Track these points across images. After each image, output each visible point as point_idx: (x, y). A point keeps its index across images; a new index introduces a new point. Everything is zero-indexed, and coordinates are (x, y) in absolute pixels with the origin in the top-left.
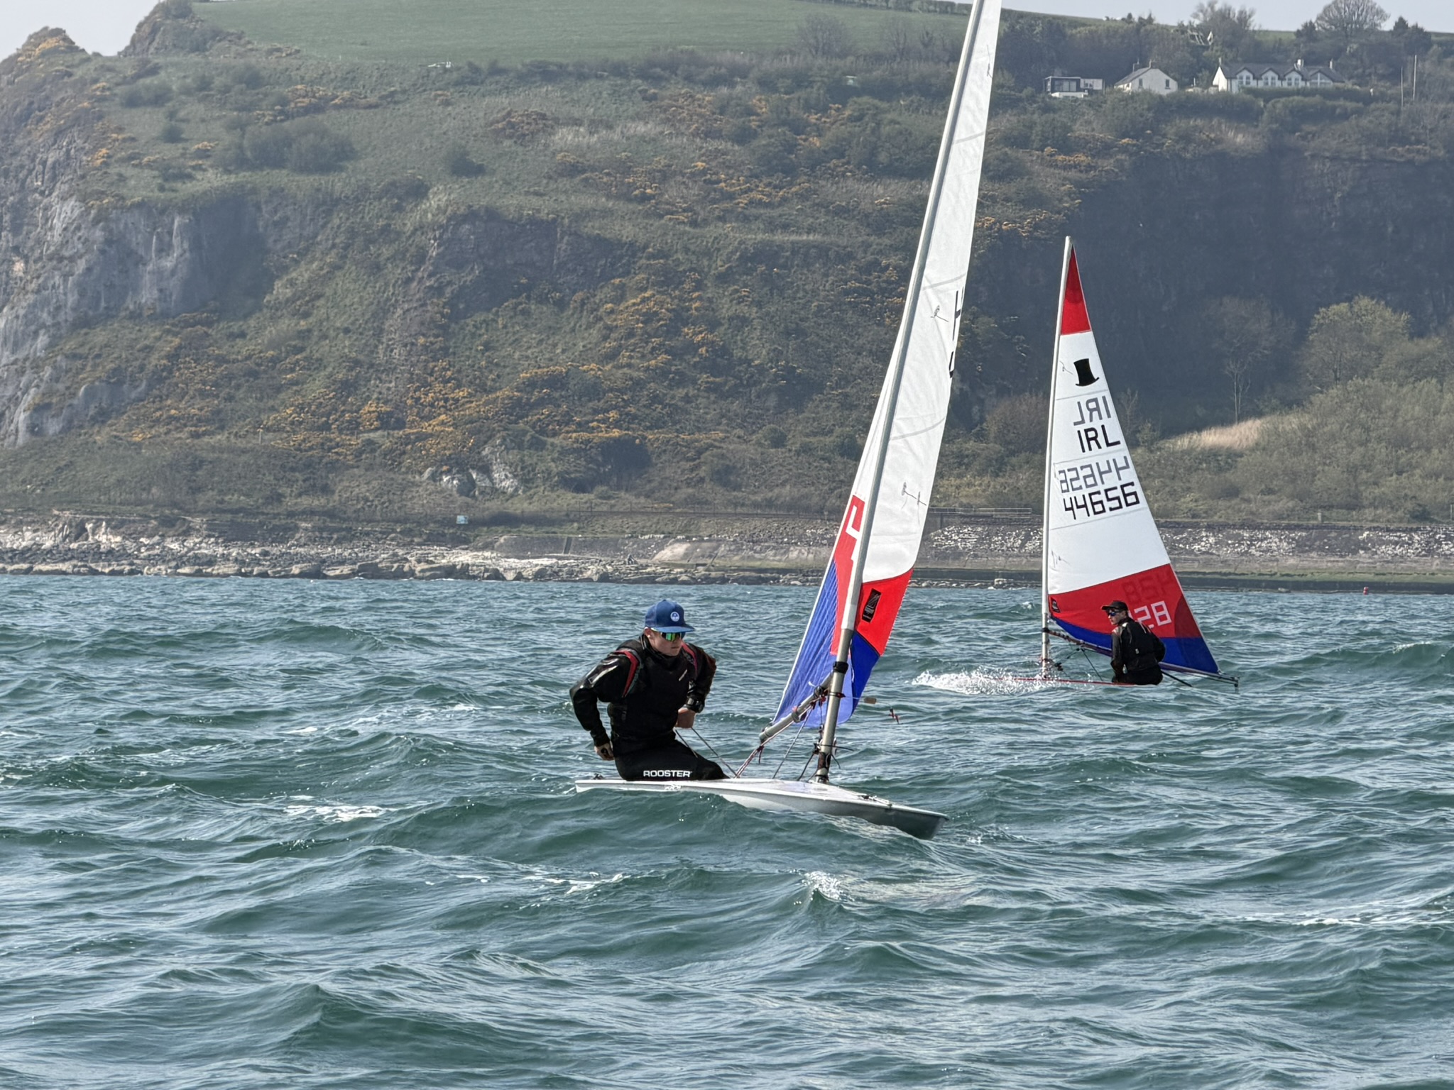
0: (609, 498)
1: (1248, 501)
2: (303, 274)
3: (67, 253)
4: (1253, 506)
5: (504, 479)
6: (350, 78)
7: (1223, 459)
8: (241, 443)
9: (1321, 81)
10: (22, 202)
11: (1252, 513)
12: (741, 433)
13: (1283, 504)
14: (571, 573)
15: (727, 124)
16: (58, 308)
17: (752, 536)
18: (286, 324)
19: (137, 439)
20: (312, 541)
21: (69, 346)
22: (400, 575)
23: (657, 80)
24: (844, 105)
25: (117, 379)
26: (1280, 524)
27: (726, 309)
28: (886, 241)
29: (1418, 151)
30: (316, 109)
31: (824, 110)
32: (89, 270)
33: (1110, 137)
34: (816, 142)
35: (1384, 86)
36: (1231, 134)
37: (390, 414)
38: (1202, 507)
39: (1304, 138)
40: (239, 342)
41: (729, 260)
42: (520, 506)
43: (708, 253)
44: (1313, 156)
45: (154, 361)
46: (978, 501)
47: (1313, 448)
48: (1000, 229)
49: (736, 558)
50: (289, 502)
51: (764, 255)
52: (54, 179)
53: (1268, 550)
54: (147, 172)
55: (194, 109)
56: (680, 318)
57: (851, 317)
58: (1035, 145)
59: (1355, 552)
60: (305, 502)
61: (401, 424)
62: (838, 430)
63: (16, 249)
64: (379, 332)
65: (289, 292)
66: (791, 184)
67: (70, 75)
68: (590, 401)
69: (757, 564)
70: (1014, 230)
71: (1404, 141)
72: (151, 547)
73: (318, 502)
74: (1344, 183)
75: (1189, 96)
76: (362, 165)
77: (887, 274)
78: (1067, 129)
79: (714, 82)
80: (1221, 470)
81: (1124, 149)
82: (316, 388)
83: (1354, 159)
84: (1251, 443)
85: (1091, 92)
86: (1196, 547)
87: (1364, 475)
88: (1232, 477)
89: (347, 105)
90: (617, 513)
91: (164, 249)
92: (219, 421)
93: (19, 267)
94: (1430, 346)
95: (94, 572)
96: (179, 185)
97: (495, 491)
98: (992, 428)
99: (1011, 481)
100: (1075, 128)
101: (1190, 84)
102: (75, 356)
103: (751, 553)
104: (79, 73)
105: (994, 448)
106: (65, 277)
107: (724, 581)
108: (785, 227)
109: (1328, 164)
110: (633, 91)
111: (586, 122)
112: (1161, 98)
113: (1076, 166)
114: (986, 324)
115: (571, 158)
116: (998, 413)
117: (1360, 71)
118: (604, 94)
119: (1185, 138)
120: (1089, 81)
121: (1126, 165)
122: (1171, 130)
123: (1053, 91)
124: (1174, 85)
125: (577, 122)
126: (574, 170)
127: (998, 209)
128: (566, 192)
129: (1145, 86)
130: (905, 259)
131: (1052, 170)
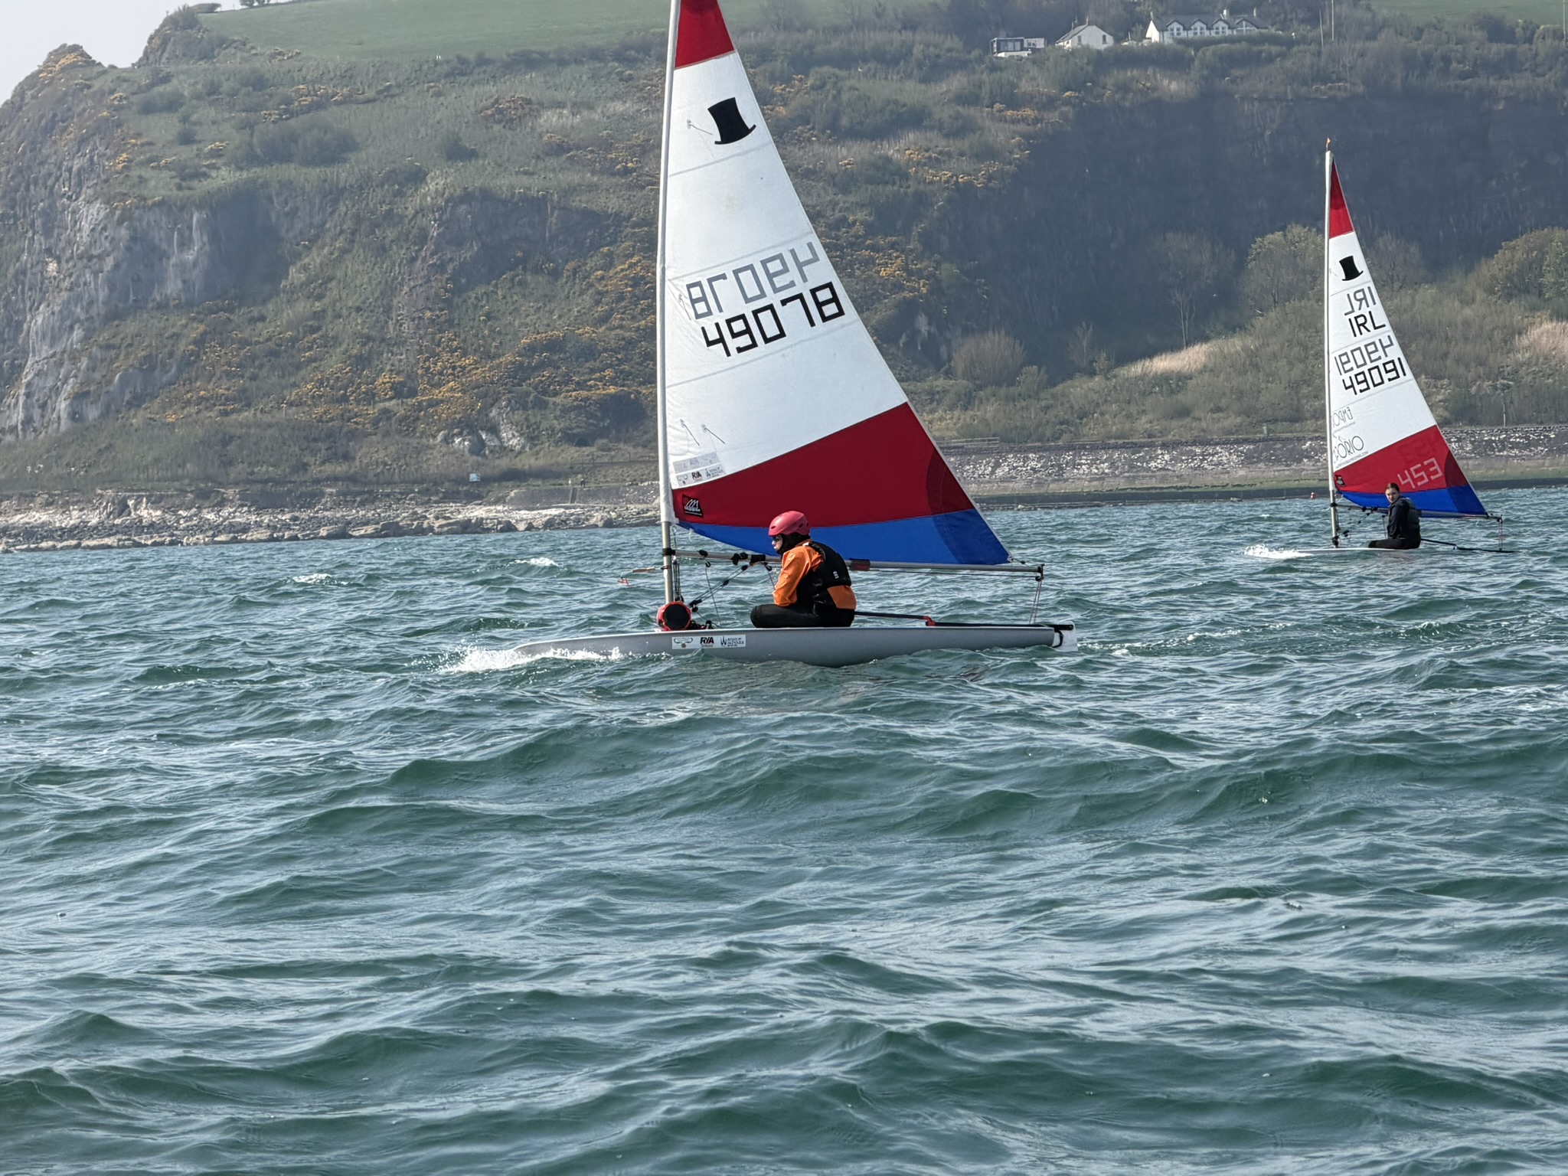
0: (609, 450)
1: (1200, 419)
2: (314, 259)
3: (95, 252)
4: (1204, 425)
5: (512, 438)
6: (347, 76)
7: (1174, 382)
8: (267, 418)
9: (1246, 29)
10: (52, 206)
11: (1204, 430)
13: (1232, 420)
14: (578, 521)
16: (91, 303)
18: (302, 307)
19: (171, 419)
20: (337, 505)
21: (103, 337)
22: (421, 531)
23: (631, 62)
24: (807, 75)
25: (149, 365)
26: (1229, 440)
28: (852, 198)
29: (1339, 88)
30: (317, 106)
31: (787, 81)
32: (117, 266)
33: (1053, 92)
34: (783, 110)
35: (1305, 30)
36: (1166, 82)
37: (402, 384)
38: (1156, 427)
39: (1232, 81)
40: (260, 325)
42: (527, 462)
44: (1242, 98)
45: (183, 346)
46: (950, 434)
47: (1257, 367)
48: (957, 182)
50: (314, 471)
52: (80, 184)
53: (1220, 463)
54: (165, 174)
55: (206, 113)
58: (985, 103)
59: (1299, 461)
60: (329, 469)
61: (413, 393)
63: (49, 251)
64: (388, 310)
65: (303, 277)
67: (89, 87)
68: (587, 361)
70: (970, 184)
71: (1325, 80)
72: (190, 518)
73: (340, 469)
74: (1273, 121)
75: (1126, 50)
76: (363, 155)
77: (854, 229)
78: (1014, 86)
80: (1172, 392)
81: (1067, 102)
82: (334, 364)
83: (1279, 99)
84: (1199, 366)
85: (1035, 50)
86: (1153, 464)
87: (1305, 390)
88: (1185, 398)
89: (347, 100)
90: (618, 463)
91: (185, 243)
92: (245, 399)
93: (52, 267)
95: (138, 545)
96: (195, 183)
97: (503, 450)
98: (959, 363)
99: (979, 413)
100: (1021, 84)
101: (1125, 38)
102: (108, 347)
104: (97, 85)
105: (963, 383)
106: (95, 274)
109: (1256, 104)
110: (610, 73)
111: (569, 105)
112: (1098, 52)
113: (1024, 120)
114: (948, 271)
115: (557, 139)
116: (965, 351)
117: (1282, 16)
118: (584, 78)
119: (1123, 88)
120: (1032, 41)
121: (1070, 116)
122: (1109, 82)
123: (999, 51)
124: (1110, 40)
125: (560, 105)
126: (559, 149)
127: (954, 164)
128: (554, 170)
129: (1084, 42)
130: (870, 215)
131: (1001, 125)
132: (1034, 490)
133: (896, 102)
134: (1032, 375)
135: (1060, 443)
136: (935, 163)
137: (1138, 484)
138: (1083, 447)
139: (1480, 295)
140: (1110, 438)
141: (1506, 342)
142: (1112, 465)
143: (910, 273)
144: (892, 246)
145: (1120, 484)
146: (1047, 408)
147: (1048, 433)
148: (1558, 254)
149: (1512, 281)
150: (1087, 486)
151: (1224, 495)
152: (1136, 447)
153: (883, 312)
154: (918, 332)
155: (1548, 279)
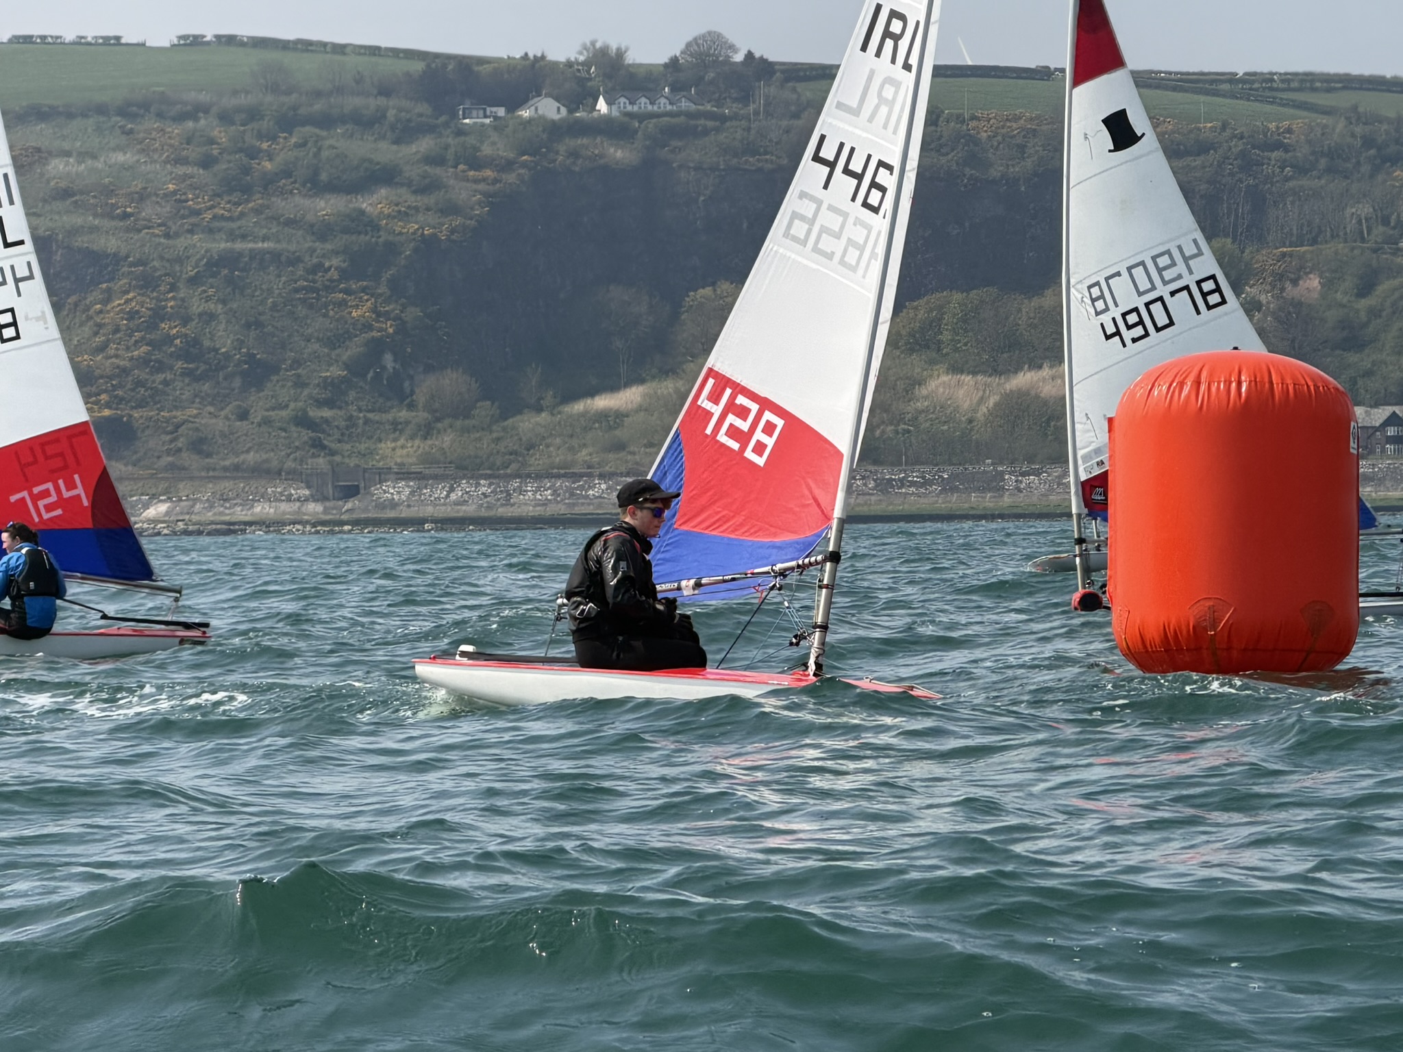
1: (633, 453)
4: (637, 457)
7: (612, 419)
9: (685, 105)
11: (637, 463)
12: (211, 409)
15: (193, 152)
17: (222, 495)
23: (132, 117)
24: (291, 134)
27: (197, 306)
28: (328, 246)
29: (766, 160)
31: (274, 138)
33: (512, 155)
34: (268, 165)
35: (737, 107)
36: (612, 150)
38: (595, 459)
39: (673, 151)
41: (197, 266)
43: (180, 260)
44: (680, 167)
46: (410, 461)
48: (423, 234)
49: (210, 514)
51: (229, 260)
56: (158, 315)
57: (301, 311)
58: (450, 164)
62: (292, 405)
66: (248, 201)
69: (227, 518)
70: (434, 235)
71: (754, 152)
74: (706, 188)
75: (578, 121)
77: (330, 274)
78: (477, 149)
79: (181, 118)
80: (610, 428)
81: (524, 165)
83: (713, 169)
84: (636, 406)
85: (496, 118)
86: (591, 492)
88: (619, 434)
98: (421, 397)
99: (437, 443)
100: (483, 148)
101: (577, 110)
103: (222, 509)
105: (422, 416)
107: (200, 533)
108: (244, 237)
109: (693, 173)
110: (113, 127)
111: (75, 154)
112: (553, 122)
113: (484, 180)
114: (413, 313)
115: (63, 184)
116: (426, 386)
117: (717, 95)
118: (90, 130)
119: (574, 154)
120: (494, 109)
121: (526, 178)
122: (562, 148)
123: (464, 118)
124: (564, 111)
125: (68, 154)
126: (66, 194)
127: (421, 217)
128: (59, 213)
129: (540, 112)
130: (344, 261)
131: (465, 184)
132: (484, 513)
133: (370, 161)
134: (485, 409)
135: (509, 471)
136: (404, 216)
137: (577, 510)
138: (529, 476)
140: (553, 468)
141: (907, 392)
142: (555, 493)
143: (379, 314)
144: (364, 290)
145: (561, 509)
146: (498, 439)
147: (498, 463)
148: (954, 315)
149: (916, 337)
150: (530, 511)
152: (576, 477)
153: (354, 349)
154: (384, 368)
155: (946, 336)
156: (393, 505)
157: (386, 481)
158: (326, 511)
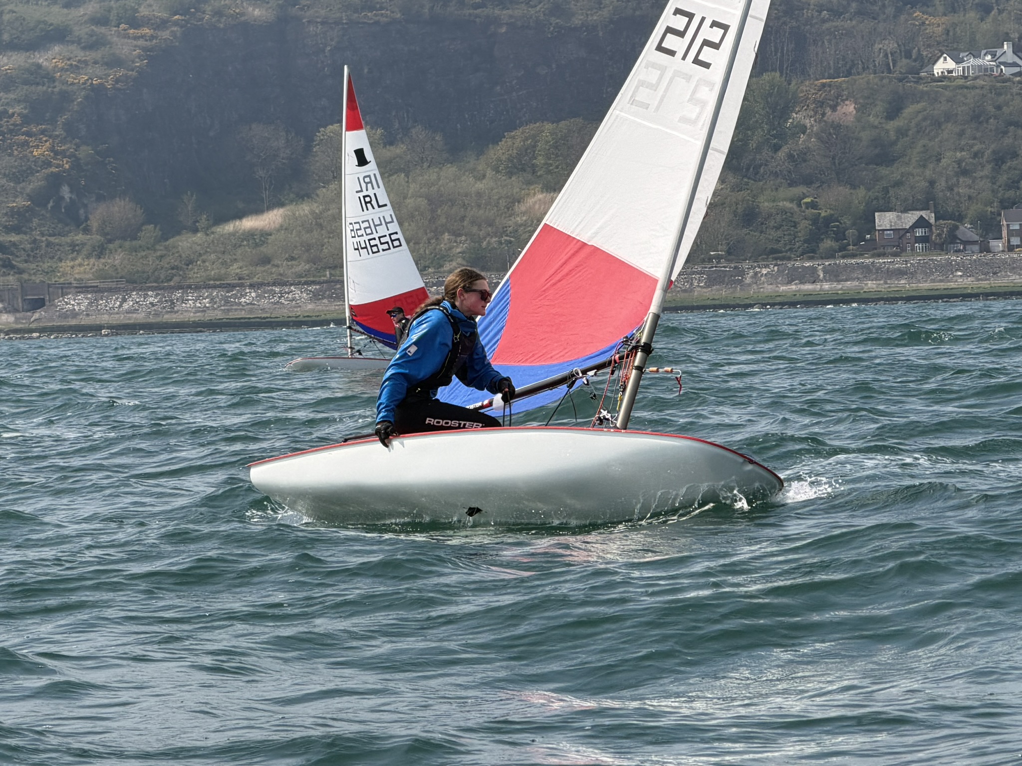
1: (278, 266)
4: (281, 270)
7: (258, 238)
11: (281, 275)
13: (302, 267)
26: (301, 281)
28: (11, 96)
29: (382, 15)
33: (165, 15)
36: (251, 9)
38: (246, 272)
39: (302, 9)
44: (309, 22)
46: (87, 276)
47: (321, 226)
48: (92, 83)
53: (293, 299)
58: (113, 24)
70: (101, 84)
71: (371, 9)
74: (332, 40)
77: (13, 119)
78: (135, 11)
80: (257, 245)
81: (176, 23)
83: (338, 22)
84: (277, 226)
86: (243, 300)
88: (264, 250)
94: (398, 151)
98: (94, 224)
99: (109, 261)
100: (140, 10)
105: (97, 238)
109: (320, 27)
113: (143, 37)
114: (85, 151)
116: (98, 214)
119: (218, 13)
121: (178, 34)
122: (208, 8)
127: (89, 70)
130: (25, 108)
131: (126, 40)
132: (152, 320)
133: (45, 22)
134: (150, 231)
135: (172, 284)
136: (75, 69)
137: (231, 315)
138: (189, 287)
139: (490, 173)
140: (210, 280)
141: (508, 209)
142: (212, 301)
143: (56, 153)
144: (43, 132)
145: (217, 315)
146: (162, 257)
147: (162, 276)
148: (547, 142)
149: (512, 161)
150: (191, 317)
151: (298, 323)
152: (230, 287)
153: (35, 183)
154: (63, 198)
155: (540, 161)
156: (74, 314)
157: (67, 294)
158: (17, 321)
